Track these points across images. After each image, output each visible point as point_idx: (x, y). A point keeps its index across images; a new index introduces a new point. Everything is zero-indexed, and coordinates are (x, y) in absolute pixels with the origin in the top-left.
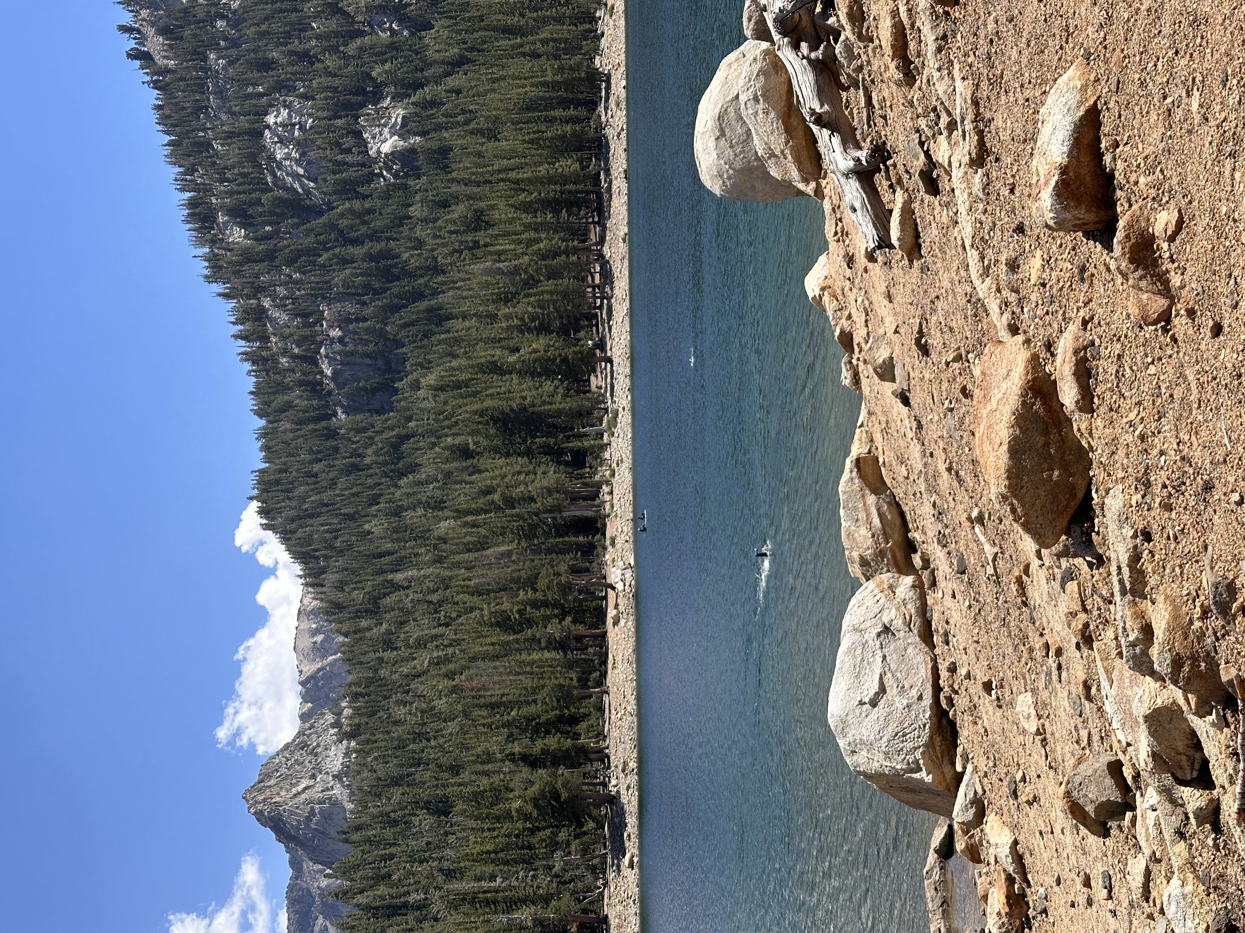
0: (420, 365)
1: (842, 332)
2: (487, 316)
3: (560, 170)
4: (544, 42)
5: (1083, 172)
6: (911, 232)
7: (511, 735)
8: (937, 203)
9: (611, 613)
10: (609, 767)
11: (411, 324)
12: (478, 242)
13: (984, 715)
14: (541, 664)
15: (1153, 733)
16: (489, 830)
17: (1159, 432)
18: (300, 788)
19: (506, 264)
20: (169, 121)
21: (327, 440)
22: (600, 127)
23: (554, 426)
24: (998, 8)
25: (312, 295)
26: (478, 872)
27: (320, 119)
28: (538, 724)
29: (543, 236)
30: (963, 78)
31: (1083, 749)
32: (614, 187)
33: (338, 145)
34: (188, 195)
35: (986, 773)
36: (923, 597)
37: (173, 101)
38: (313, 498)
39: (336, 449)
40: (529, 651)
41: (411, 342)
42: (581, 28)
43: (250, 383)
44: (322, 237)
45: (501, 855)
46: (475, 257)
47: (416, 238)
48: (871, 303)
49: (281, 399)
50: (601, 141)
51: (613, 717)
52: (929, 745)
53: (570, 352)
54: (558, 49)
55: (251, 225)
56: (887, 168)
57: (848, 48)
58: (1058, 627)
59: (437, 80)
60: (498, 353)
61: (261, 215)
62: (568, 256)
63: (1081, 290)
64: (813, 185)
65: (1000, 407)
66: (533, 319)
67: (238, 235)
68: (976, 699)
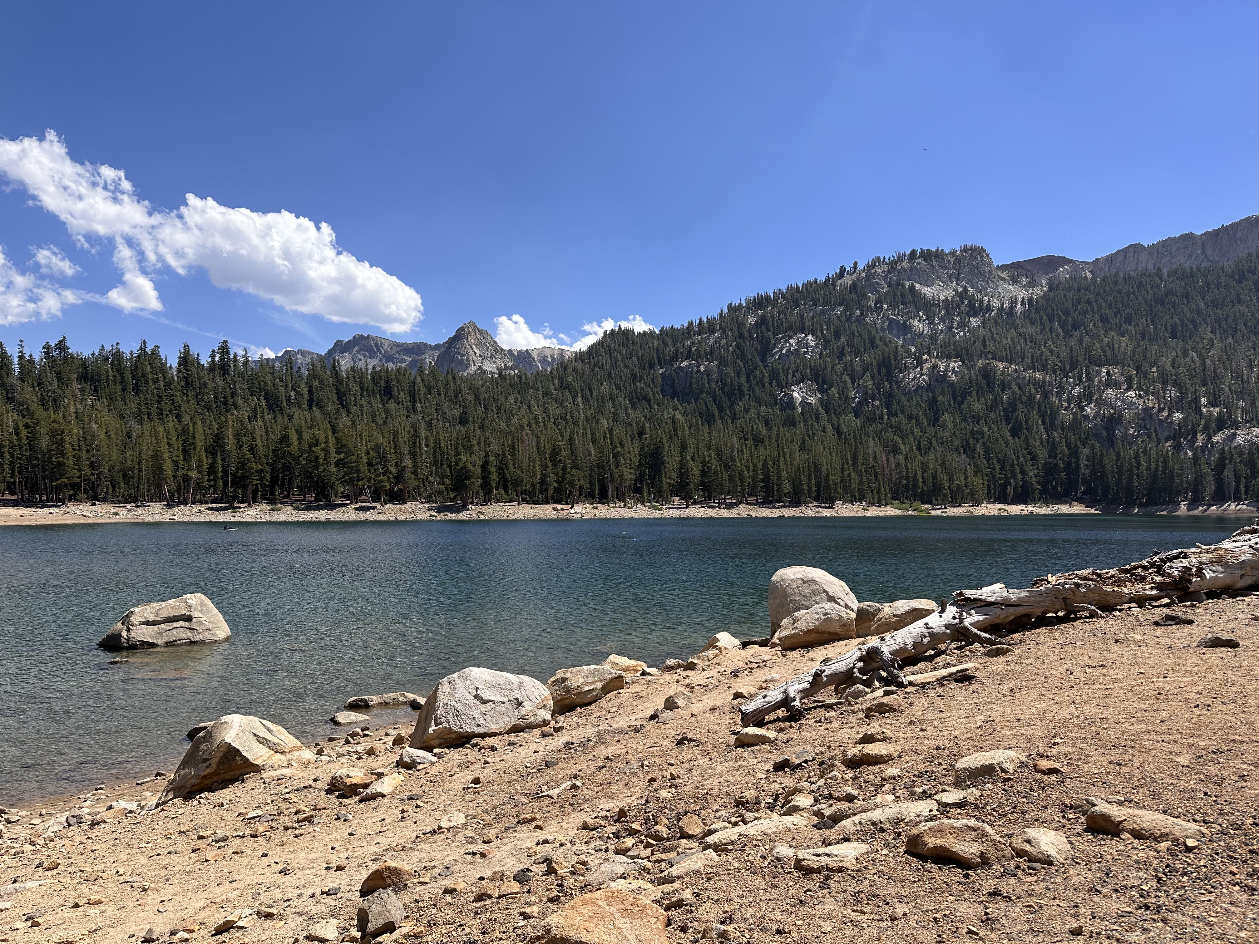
0: (686, 411)
1: (695, 664)
2: (710, 445)
3: (784, 483)
4: (849, 475)
6: (751, 741)
7: (498, 455)
9: (559, 507)
10: (481, 505)
11: (706, 406)
12: (748, 441)
14: (534, 471)
16: (451, 444)
18: (475, 349)
19: (737, 455)
20: (809, 287)
21: (649, 364)
22: (806, 503)
23: (654, 478)
25: (721, 357)
26: (430, 438)
27: (810, 362)
28: (504, 469)
29: (751, 474)
32: (775, 510)
33: (797, 371)
34: (772, 296)
35: (428, 773)
36: (538, 726)
37: (819, 289)
38: (619, 357)
39: (644, 369)
40: (541, 465)
41: (697, 406)
42: (857, 494)
43: (678, 326)
44: (750, 362)
45: (438, 450)
46: (740, 439)
47: (749, 409)
48: (710, 691)
49: (669, 341)
50: (799, 504)
51: (506, 507)
52: (451, 731)
53: (692, 487)
54: (846, 482)
55: (757, 327)
57: (861, 695)
59: (830, 421)
60: (691, 450)
61: (762, 332)
62: (740, 486)
66: (709, 468)
67: (752, 320)
68: (472, 768)
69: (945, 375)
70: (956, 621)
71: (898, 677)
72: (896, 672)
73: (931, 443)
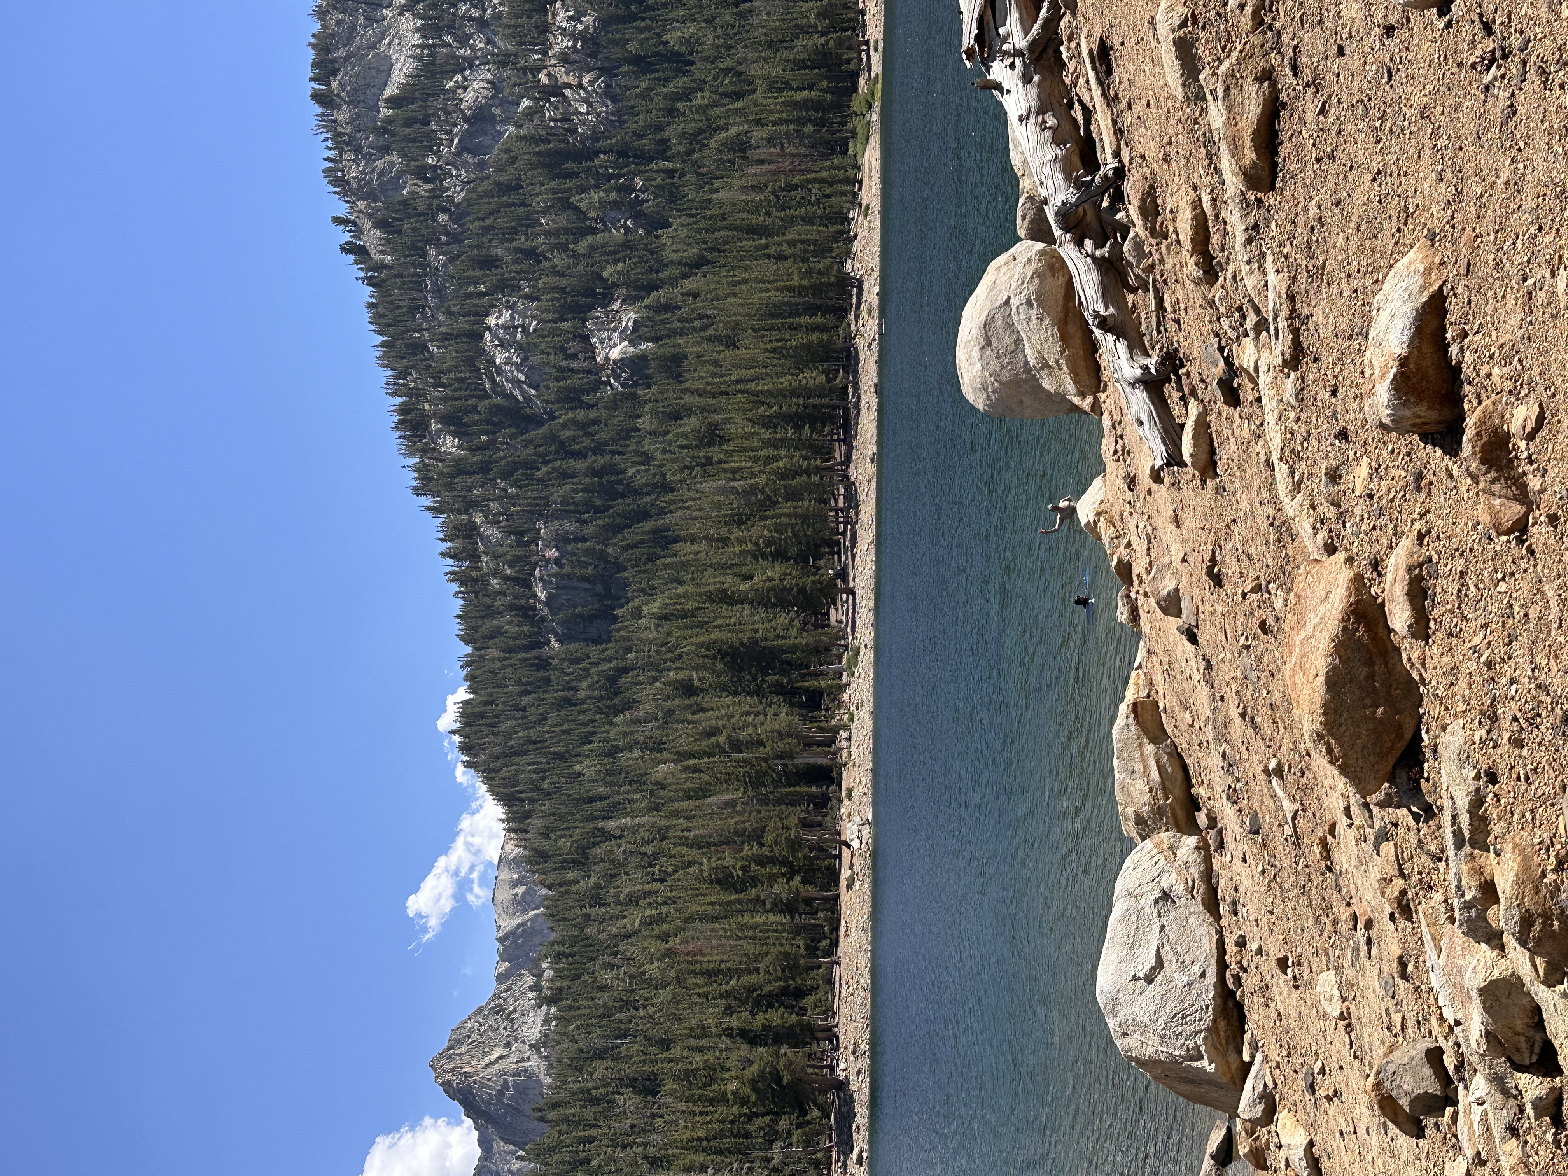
0: (643, 591)
1: (1120, 561)
2: (718, 540)
3: (804, 382)
4: (792, 243)
5: (1425, 364)
6: (1206, 448)
7: (729, 1007)
8: (1237, 415)
9: (845, 873)
10: (837, 1048)
11: (635, 546)
12: (712, 458)
13: (1277, 997)
14: (766, 928)
15: (1488, 1009)
16: (701, 1113)
17: (1510, 658)
18: (493, 1057)
19: (741, 483)
20: (383, 321)
21: (538, 670)
22: (849, 337)
23: (788, 663)
24: (1323, 191)
25: (528, 511)
26: (687, 1161)
27: (545, 322)
28: (759, 995)
29: (783, 453)
30: (1278, 271)
31: (1396, 1035)
32: (863, 403)
33: (563, 350)
34: (400, 400)
35: (1278, 1063)
36: (1207, 861)
37: (389, 299)
38: (520, 734)
39: (548, 681)
40: (753, 912)
41: (633, 567)
42: (832, 229)
43: (457, 605)
44: (541, 449)
45: (714, 1143)
46: (707, 475)
47: (644, 453)
48: (1155, 529)
49: (489, 624)
50: (850, 352)
51: (843, 991)
52: (1212, 1030)
53: (808, 581)
54: (806, 251)
55: (466, 434)
56: (1179, 378)
57: (1138, 245)
58: (1368, 896)
59: (673, 282)
60: (729, 580)
61: (476, 423)
62: (809, 477)
63: (1416, 501)
64: (1090, 399)
65: (1317, 634)
66: (769, 544)
67: (450, 444)
68: (1269, 978)
69: (583, 37)
70: (1018, 62)
71: (1106, 176)
72: (1097, 180)
73: (728, 71)
